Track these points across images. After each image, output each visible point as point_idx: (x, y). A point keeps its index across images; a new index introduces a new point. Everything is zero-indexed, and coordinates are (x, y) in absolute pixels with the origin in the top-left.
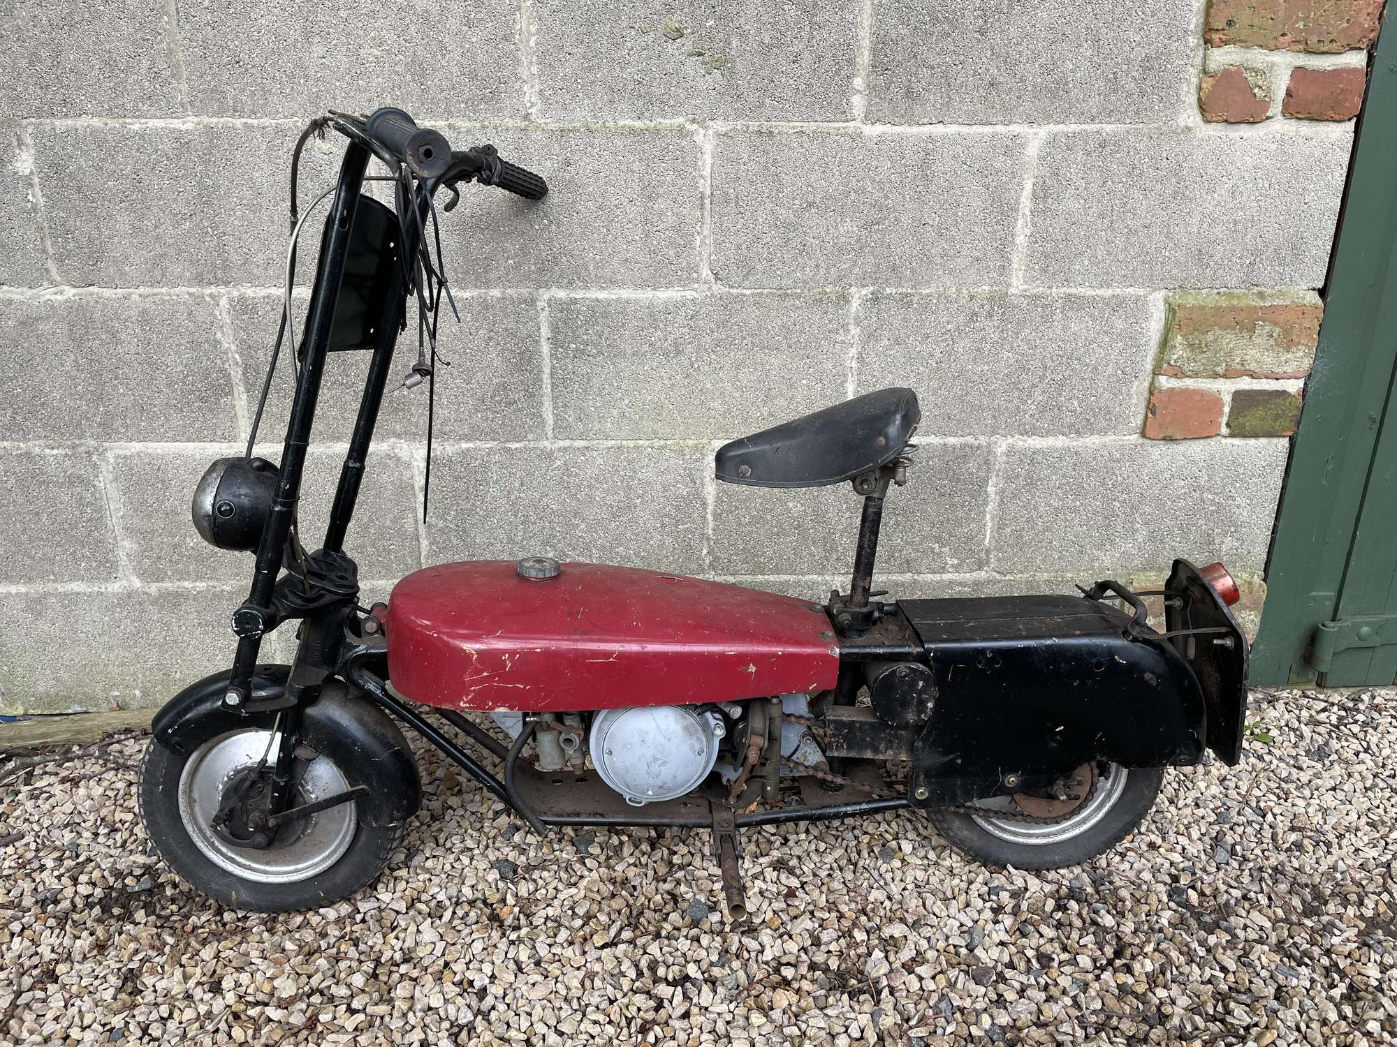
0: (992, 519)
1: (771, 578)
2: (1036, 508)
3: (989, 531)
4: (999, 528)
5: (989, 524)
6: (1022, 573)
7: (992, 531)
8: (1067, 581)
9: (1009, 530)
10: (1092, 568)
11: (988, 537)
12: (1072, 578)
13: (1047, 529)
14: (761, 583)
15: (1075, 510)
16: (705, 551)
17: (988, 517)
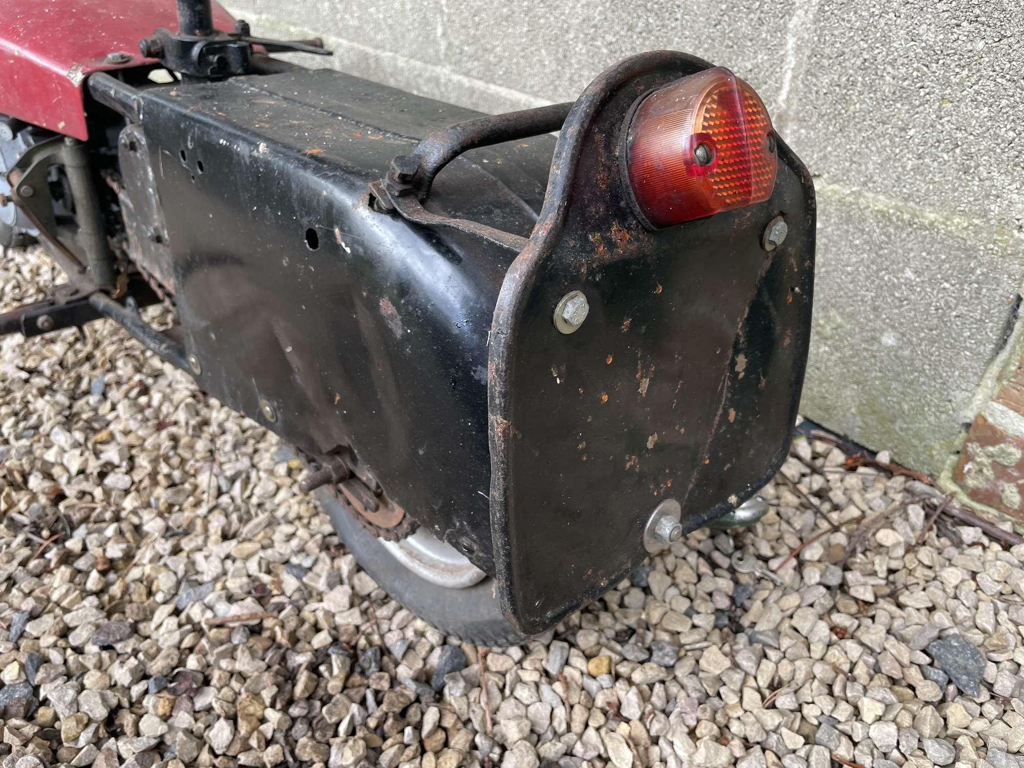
0: (798, 49)
1: (503, 91)
2: (886, 40)
3: (789, 75)
4: (808, 72)
5: (791, 61)
6: (837, 182)
7: (795, 78)
8: (922, 227)
9: (826, 80)
10: (984, 214)
11: (786, 88)
12: (932, 223)
13: (902, 95)
14: (491, 95)
15: (970, 61)
16: (440, 31)
17: (791, 42)
